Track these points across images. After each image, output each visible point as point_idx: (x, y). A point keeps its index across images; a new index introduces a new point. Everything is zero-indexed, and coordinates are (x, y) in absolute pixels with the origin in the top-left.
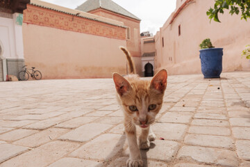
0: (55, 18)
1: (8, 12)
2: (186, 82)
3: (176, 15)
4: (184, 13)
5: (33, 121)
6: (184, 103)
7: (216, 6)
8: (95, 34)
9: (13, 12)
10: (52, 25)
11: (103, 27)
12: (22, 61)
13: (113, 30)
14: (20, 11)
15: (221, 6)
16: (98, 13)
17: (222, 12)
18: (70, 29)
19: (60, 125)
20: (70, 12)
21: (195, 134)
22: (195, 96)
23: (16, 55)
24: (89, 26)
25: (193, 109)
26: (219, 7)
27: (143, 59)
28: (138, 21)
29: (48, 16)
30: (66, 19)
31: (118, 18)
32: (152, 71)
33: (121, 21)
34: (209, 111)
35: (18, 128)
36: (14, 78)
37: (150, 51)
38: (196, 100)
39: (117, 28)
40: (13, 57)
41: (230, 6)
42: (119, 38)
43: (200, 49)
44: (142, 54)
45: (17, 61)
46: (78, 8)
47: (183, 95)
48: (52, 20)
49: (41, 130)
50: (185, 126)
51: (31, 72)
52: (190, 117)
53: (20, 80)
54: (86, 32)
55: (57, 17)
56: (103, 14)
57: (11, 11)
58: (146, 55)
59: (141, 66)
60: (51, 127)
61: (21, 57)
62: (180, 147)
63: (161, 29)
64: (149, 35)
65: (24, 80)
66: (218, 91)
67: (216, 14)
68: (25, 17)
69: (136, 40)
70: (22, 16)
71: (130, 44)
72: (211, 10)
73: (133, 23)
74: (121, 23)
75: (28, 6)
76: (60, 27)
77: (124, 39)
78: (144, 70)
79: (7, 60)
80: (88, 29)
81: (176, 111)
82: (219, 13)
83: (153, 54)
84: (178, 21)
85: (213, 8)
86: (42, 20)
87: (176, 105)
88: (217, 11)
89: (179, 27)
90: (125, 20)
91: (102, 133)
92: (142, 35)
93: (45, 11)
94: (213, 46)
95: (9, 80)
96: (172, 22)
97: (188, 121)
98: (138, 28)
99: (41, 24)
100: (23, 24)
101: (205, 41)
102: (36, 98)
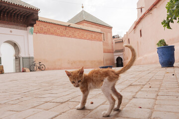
0: (54, 28)
1: (24, 27)
2: (148, 70)
3: (138, 23)
4: (143, 21)
5: (54, 98)
6: (150, 85)
7: (168, 18)
8: (81, 38)
9: (28, 27)
10: (52, 34)
11: (86, 33)
12: (33, 58)
13: (94, 35)
14: (32, 25)
15: (171, 18)
16: (82, 24)
17: (172, 22)
18: (64, 36)
19: (73, 100)
20: (64, 24)
21: (161, 105)
22: (156, 80)
23: (29, 55)
24: (77, 33)
25: (157, 89)
26: (170, 19)
27: (115, 54)
28: (111, 28)
29: (49, 27)
30: (62, 29)
31: (97, 26)
32: (122, 63)
33: (98, 28)
34: (168, 90)
35: (47, 102)
36: (27, 70)
37: (120, 48)
38: (158, 83)
39: (96, 33)
40: (27, 56)
41: (177, 18)
42: (97, 40)
43: (157, 47)
44: (114, 51)
45: (29, 58)
46: (69, 21)
47: (148, 80)
48: (52, 30)
49: (62, 103)
50: (154, 100)
51: (38, 65)
52: (156, 94)
53: (31, 71)
54: (75, 37)
55: (55, 28)
56: (86, 24)
57: (26, 26)
58: (117, 51)
59: (113, 59)
60: (67, 101)
61: (32, 55)
62: (152, 112)
63: (127, 33)
64: (119, 38)
65: (34, 71)
66: (173, 77)
67: (169, 23)
68: (35, 29)
69: (110, 41)
70: (33, 28)
71: (105, 44)
72: (165, 21)
73: (107, 29)
74: (98, 30)
75: (37, 22)
76: (58, 35)
77: (101, 40)
78: (116, 62)
79: (23, 58)
80: (76, 35)
81: (146, 91)
82: (170, 23)
83: (122, 51)
84: (139, 27)
85: (166, 19)
86: (46, 31)
87: (144, 87)
88: (169, 22)
89: (141, 31)
90: (101, 28)
91: (101, 105)
92: (114, 37)
93: (48, 24)
94: (167, 44)
95: (24, 71)
96: (135, 28)
97: (155, 97)
98: (111, 33)
99: (45, 33)
100: (34, 33)
101: (160, 41)
102: (48, 83)
